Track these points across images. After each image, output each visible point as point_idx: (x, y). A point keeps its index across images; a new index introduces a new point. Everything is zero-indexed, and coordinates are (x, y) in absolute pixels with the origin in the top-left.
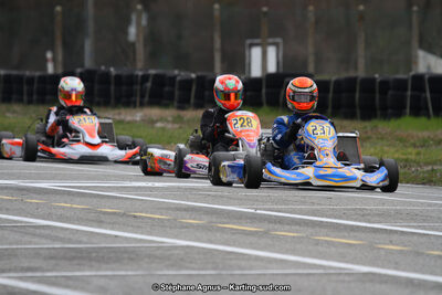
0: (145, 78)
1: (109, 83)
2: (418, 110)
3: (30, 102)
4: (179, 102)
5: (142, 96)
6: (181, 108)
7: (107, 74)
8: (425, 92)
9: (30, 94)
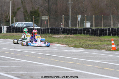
0: (61, 29)
1: (55, 30)
2: (109, 35)
3: (41, 34)
4: (67, 33)
5: (61, 32)
6: (68, 35)
7: (55, 28)
8: (110, 31)
9: (41, 32)
